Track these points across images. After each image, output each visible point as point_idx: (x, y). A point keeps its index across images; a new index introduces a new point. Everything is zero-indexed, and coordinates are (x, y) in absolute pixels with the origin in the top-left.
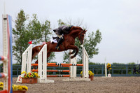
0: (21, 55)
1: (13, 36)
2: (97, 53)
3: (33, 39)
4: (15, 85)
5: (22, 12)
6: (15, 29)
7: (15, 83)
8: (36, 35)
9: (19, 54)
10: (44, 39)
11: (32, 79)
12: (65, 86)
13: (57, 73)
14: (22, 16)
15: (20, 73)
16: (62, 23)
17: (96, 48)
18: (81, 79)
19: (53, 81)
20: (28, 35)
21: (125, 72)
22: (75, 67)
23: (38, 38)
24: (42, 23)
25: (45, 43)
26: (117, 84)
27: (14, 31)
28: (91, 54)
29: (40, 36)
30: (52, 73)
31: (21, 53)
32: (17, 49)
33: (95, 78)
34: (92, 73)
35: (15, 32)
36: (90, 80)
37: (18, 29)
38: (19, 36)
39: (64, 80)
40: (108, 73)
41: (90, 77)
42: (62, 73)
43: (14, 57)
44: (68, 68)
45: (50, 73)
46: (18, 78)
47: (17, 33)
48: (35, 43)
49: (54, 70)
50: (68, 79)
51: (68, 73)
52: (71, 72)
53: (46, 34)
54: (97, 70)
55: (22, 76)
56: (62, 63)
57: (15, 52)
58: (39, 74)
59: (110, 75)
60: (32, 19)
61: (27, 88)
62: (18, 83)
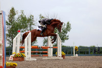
0: (12, 40)
1: (6, 26)
2: (68, 39)
3: (21, 28)
4: (8, 63)
5: (13, 9)
6: (8, 21)
7: (8, 61)
8: (23, 25)
9: (11, 40)
10: (29, 28)
11: (20, 58)
12: (44, 63)
13: (39, 53)
14: (13, 12)
15: (11, 54)
16: (43, 17)
17: (67, 35)
18: (56, 58)
19: (36, 60)
20: (18, 26)
21: (88, 53)
22: (52, 49)
23: (24, 28)
24: (28, 17)
25: (29, 31)
26: (82, 61)
27: (7, 22)
28: (63, 39)
29: (26, 27)
30: (35, 53)
31: (12, 39)
32: (9, 36)
33: (66, 57)
34: (64, 54)
35: (8, 24)
36: (62, 58)
37: (10, 21)
38: (11, 26)
39: (44, 59)
40: (75, 54)
41: (63, 56)
42: (42, 53)
43: (7, 42)
44: (47, 50)
45: (33, 54)
46: (10, 57)
47: (10, 24)
48: (23, 32)
49: (36, 52)
50: (47, 58)
51: (46, 53)
52: (49, 52)
53: (30, 25)
54: (68, 51)
55: (13, 55)
56: (42, 46)
57: (8, 38)
58: (26, 54)
59: (77, 55)
60: (20, 14)
61: (16, 64)
62: (10, 60)
